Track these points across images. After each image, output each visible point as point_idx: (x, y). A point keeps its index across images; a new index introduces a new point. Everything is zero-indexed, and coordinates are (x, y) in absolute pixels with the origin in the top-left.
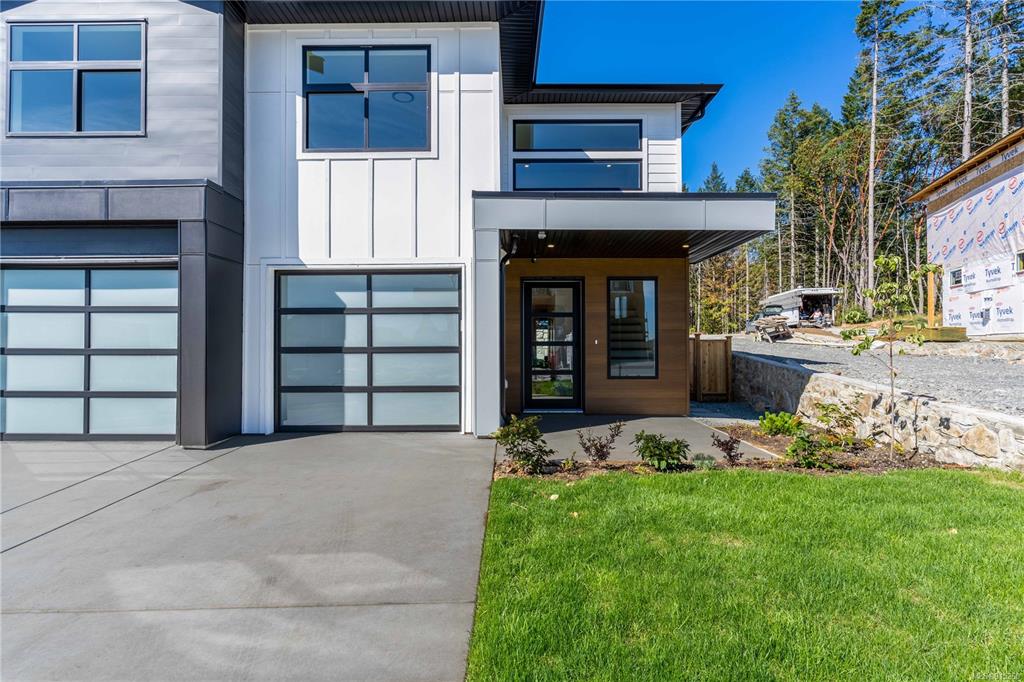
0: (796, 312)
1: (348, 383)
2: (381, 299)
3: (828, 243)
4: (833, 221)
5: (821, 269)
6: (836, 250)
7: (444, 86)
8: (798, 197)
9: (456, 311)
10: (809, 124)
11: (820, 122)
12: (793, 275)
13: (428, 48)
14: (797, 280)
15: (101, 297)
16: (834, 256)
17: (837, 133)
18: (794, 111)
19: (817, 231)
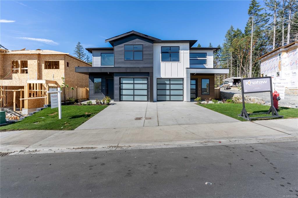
0: (232, 83)
1: (167, 94)
2: (172, 82)
3: (240, 65)
4: (242, 59)
5: (239, 71)
6: (243, 67)
7: (181, 52)
8: (233, 53)
9: (183, 84)
10: (236, 34)
11: (239, 33)
12: (231, 73)
13: (179, 47)
14: (232, 74)
15: (136, 82)
16: (242, 68)
17: (243, 37)
18: (232, 30)
19: (238, 61)
